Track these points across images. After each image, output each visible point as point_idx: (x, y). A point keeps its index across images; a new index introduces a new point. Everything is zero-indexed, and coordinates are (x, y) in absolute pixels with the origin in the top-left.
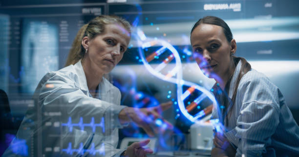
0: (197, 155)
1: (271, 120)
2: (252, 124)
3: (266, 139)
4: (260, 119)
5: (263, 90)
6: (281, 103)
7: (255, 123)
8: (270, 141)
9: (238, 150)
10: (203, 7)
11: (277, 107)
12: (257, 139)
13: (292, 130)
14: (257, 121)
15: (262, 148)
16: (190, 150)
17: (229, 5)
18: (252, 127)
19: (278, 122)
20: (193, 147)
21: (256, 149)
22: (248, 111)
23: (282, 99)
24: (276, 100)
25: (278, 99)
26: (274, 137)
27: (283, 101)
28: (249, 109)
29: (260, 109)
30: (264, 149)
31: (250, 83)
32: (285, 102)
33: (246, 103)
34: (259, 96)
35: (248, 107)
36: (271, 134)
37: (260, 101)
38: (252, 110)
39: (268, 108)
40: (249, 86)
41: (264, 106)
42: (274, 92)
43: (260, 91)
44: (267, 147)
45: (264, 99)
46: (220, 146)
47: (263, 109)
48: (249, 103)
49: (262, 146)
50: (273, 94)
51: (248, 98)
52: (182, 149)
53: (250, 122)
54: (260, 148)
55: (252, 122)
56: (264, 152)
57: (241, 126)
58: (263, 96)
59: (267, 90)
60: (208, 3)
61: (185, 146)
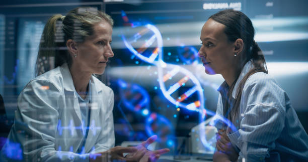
0: (198, 159)
1: (276, 123)
2: (256, 127)
3: (270, 144)
4: (264, 122)
5: (269, 92)
6: (288, 107)
7: (259, 126)
8: (274, 146)
9: (240, 153)
10: (202, 6)
11: (283, 111)
12: (260, 143)
13: (297, 135)
14: (262, 123)
15: (266, 152)
16: (191, 154)
17: (229, 5)
18: (256, 130)
19: (283, 126)
20: (194, 151)
21: (259, 153)
22: (253, 113)
23: (288, 103)
24: (282, 103)
25: (284, 103)
26: (279, 141)
27: (288, 105)
28: (254, 111)
29: (265, 112)
30: (268, 153)
31: (256, 85)
32: (291, 106)
33: (250, 105)
34: (265, 98)
35: (253, 109)
36: (276, 138)
37: (265, 104)
38: (257, 113)
39: (273, 111)
40: (254, 88)
41: (269, 109)
42: (280, 95)
43: (265, 93)
44: (271, 151)
45: (270, 102)
46: (222, 150)
47: (267, 113)
48: (254, 106)
49: (265, 150)
50: (279, 97)
51: (253, 100)
52: (183, 153)
53: (254, 125)
54: (263, 152)
55: (256, 125)
56: (268, 157)
57: (244, 129)
58: (268, 99)
59: (273, 93)
60: (208, 2)
61: (186, 150)
